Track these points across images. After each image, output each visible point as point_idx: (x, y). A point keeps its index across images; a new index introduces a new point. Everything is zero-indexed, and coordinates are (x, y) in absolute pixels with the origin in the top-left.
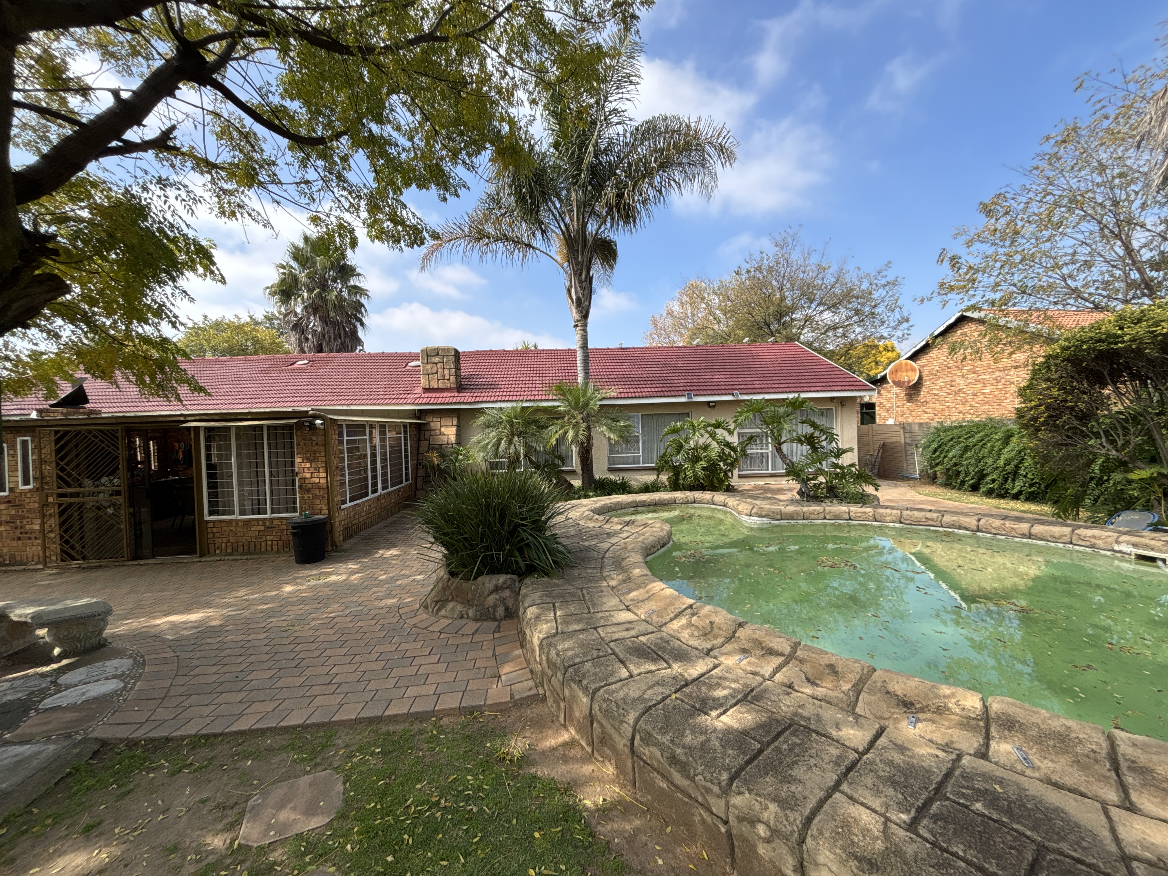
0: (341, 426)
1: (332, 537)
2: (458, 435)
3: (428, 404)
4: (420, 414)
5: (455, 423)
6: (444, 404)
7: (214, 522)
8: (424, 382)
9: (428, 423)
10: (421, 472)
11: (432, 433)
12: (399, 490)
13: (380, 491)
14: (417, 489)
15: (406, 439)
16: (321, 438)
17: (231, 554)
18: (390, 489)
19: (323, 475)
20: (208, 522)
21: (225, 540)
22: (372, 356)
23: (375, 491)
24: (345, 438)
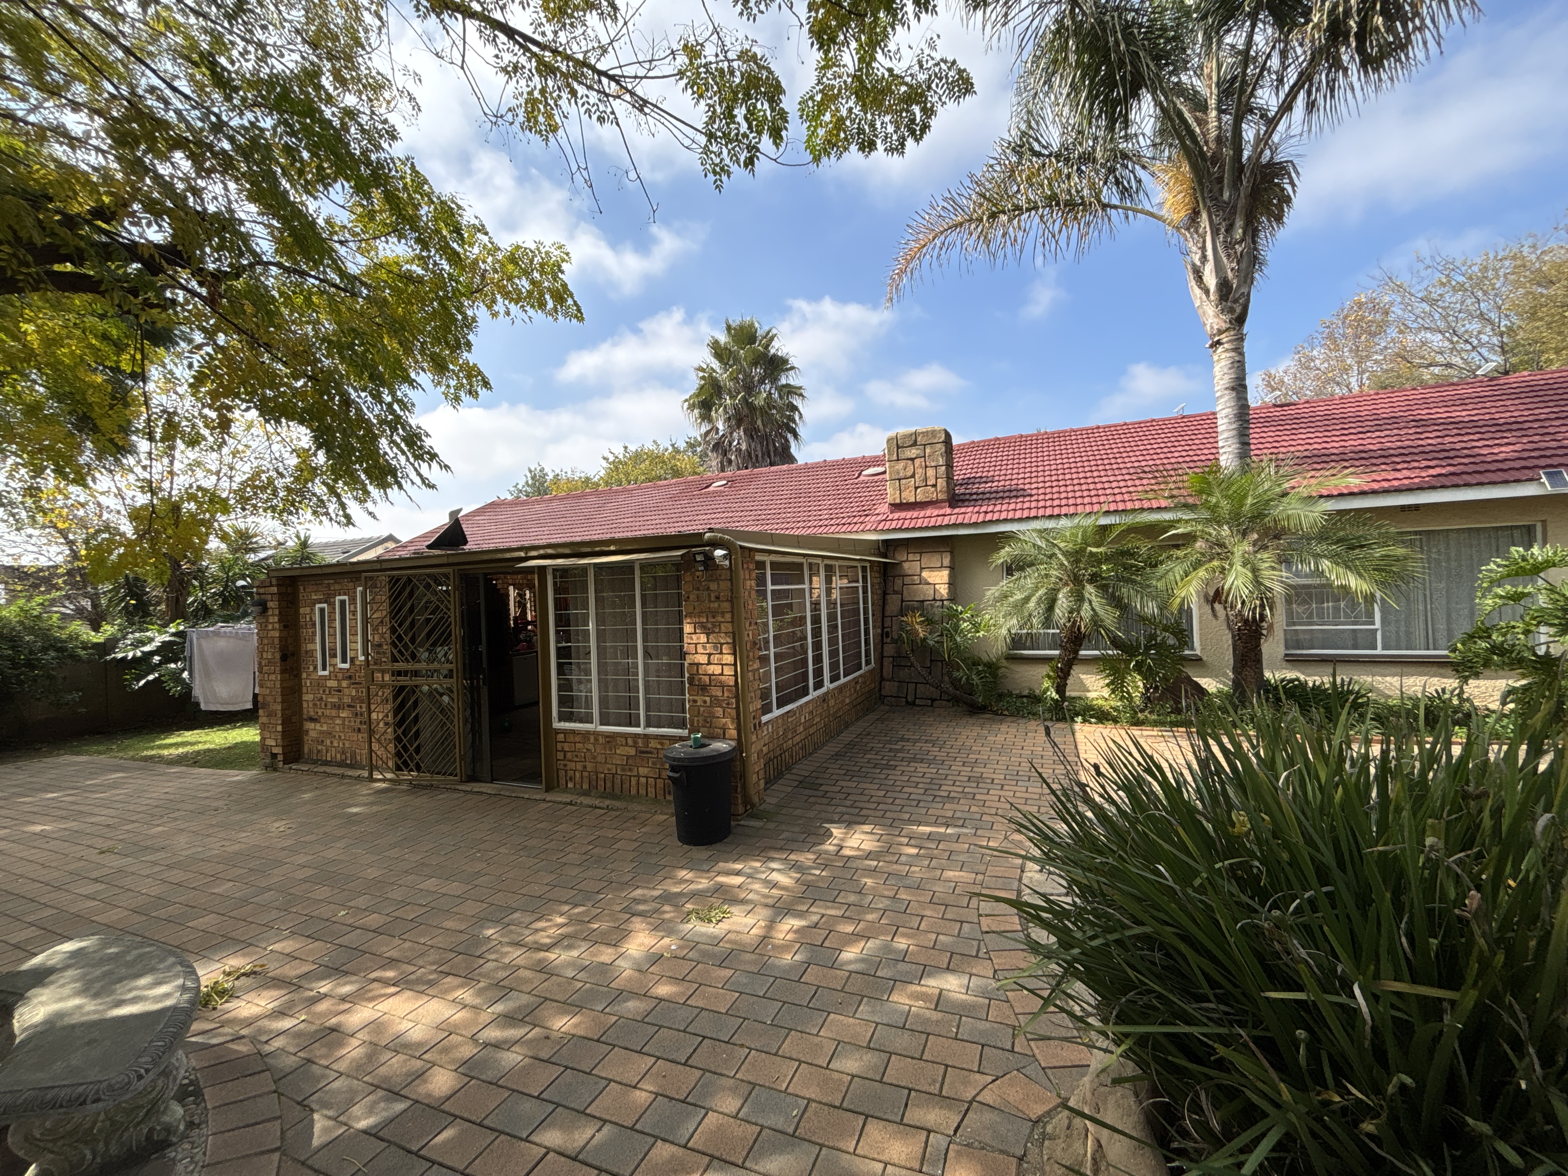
0: (761, 565)
1: (744, 787)
2: (952, 584)
3: (900, 530)
4: (888, 547)
5: (947, 561)
6: (927, 528)
7: (565, 732)
8: (892, 494)
9: (900, 564)
10: (889, 650)
11: (907, 580)
12: (856, 681)
13: (828, 685)
14: (882, 679)
15: (865, 592)
16: (725, 585)
17: (586, 794)
18: (843, 680)
19: (729, 659)
20: (558, 732)
21: (579, 766)
22: (808, 467)
23: (819, 685)
24: (770, 587)
